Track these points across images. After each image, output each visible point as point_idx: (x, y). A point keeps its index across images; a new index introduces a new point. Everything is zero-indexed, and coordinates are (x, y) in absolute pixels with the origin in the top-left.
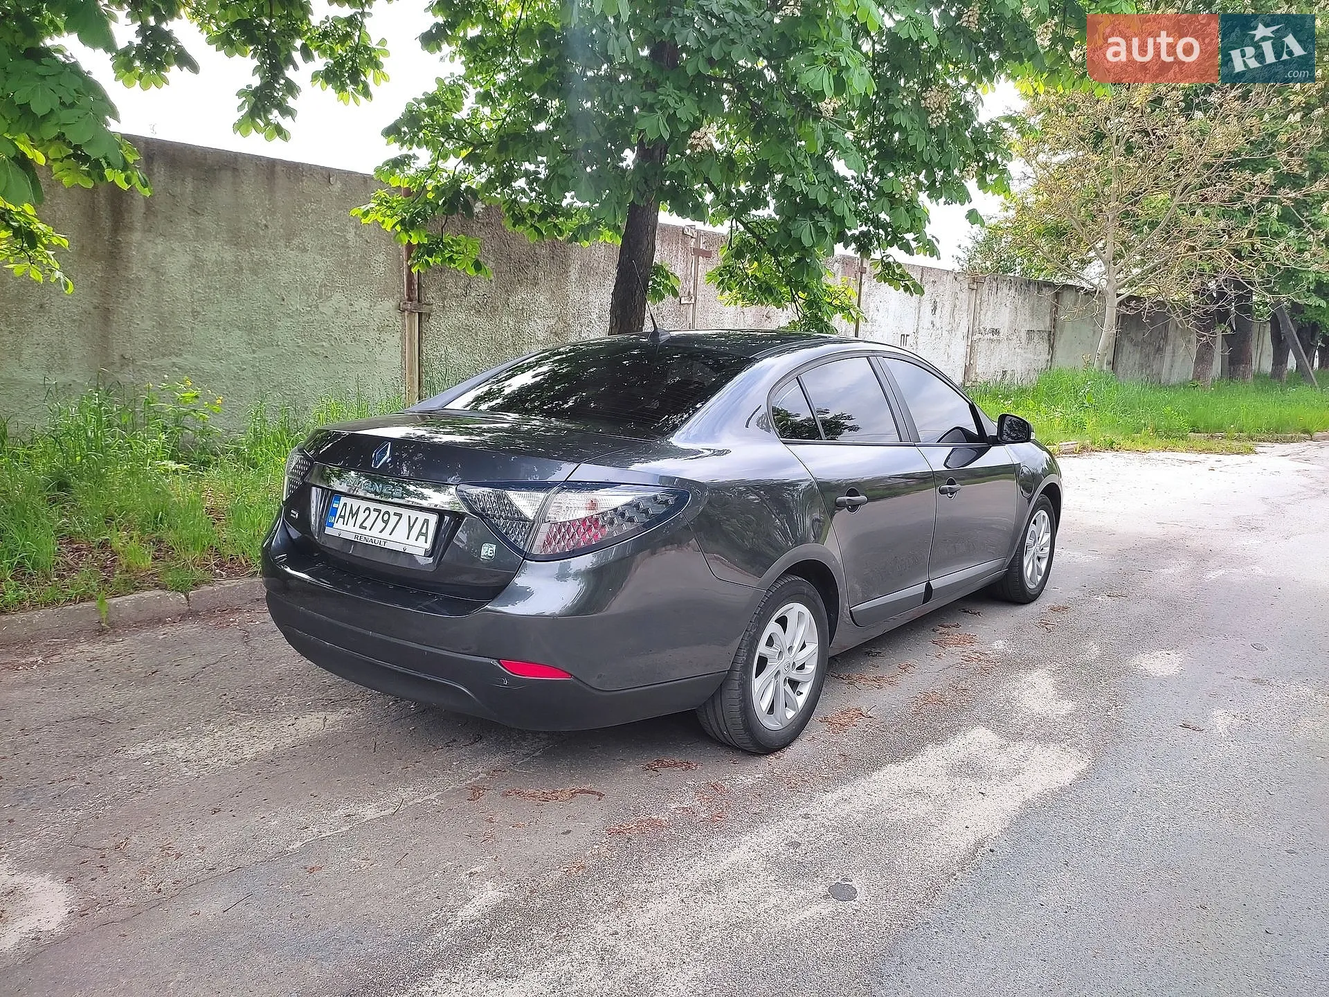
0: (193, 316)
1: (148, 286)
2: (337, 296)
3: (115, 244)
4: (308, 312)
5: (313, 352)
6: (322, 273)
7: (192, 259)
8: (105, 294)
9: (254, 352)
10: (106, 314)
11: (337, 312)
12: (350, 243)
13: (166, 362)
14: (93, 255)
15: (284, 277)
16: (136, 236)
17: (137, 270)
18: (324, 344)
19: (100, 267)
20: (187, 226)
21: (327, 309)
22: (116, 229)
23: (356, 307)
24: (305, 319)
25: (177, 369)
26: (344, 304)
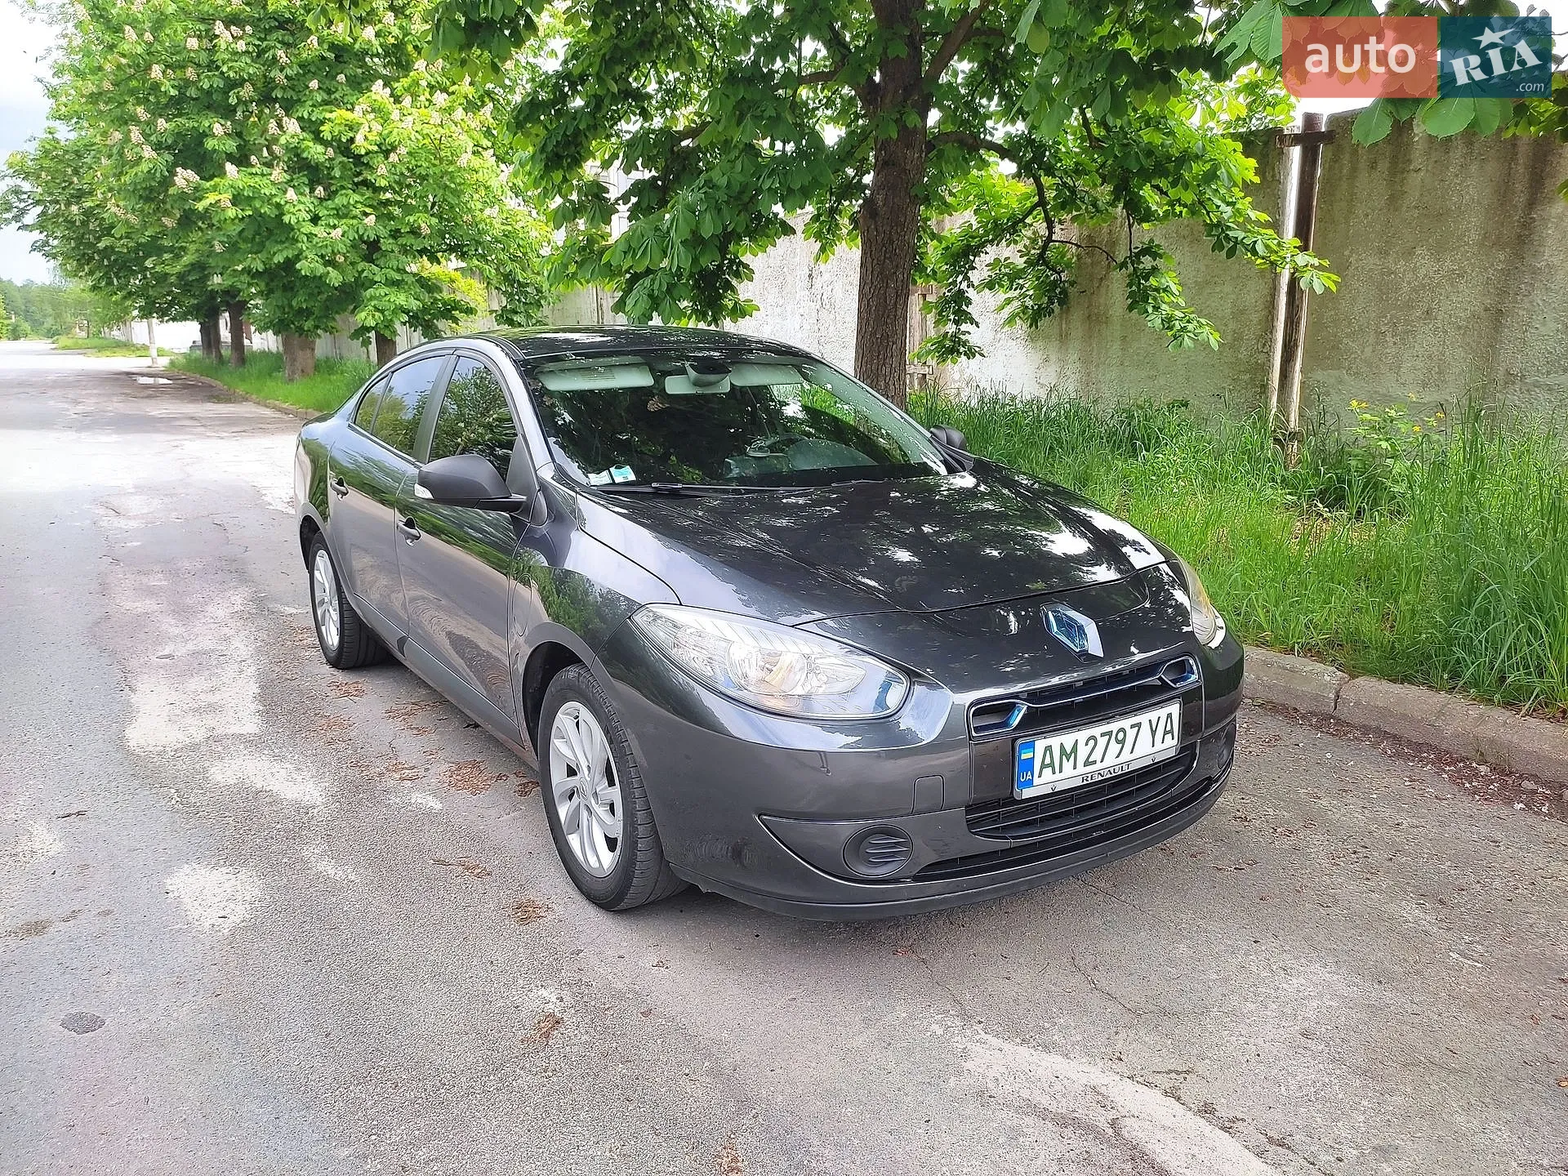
3: (1528, 226)
8: (1502, 293)
10: (1497, 318)
14: (1497, 243)
17: (1550, 255)
19: (1502, 257)
22: (1531, 204)
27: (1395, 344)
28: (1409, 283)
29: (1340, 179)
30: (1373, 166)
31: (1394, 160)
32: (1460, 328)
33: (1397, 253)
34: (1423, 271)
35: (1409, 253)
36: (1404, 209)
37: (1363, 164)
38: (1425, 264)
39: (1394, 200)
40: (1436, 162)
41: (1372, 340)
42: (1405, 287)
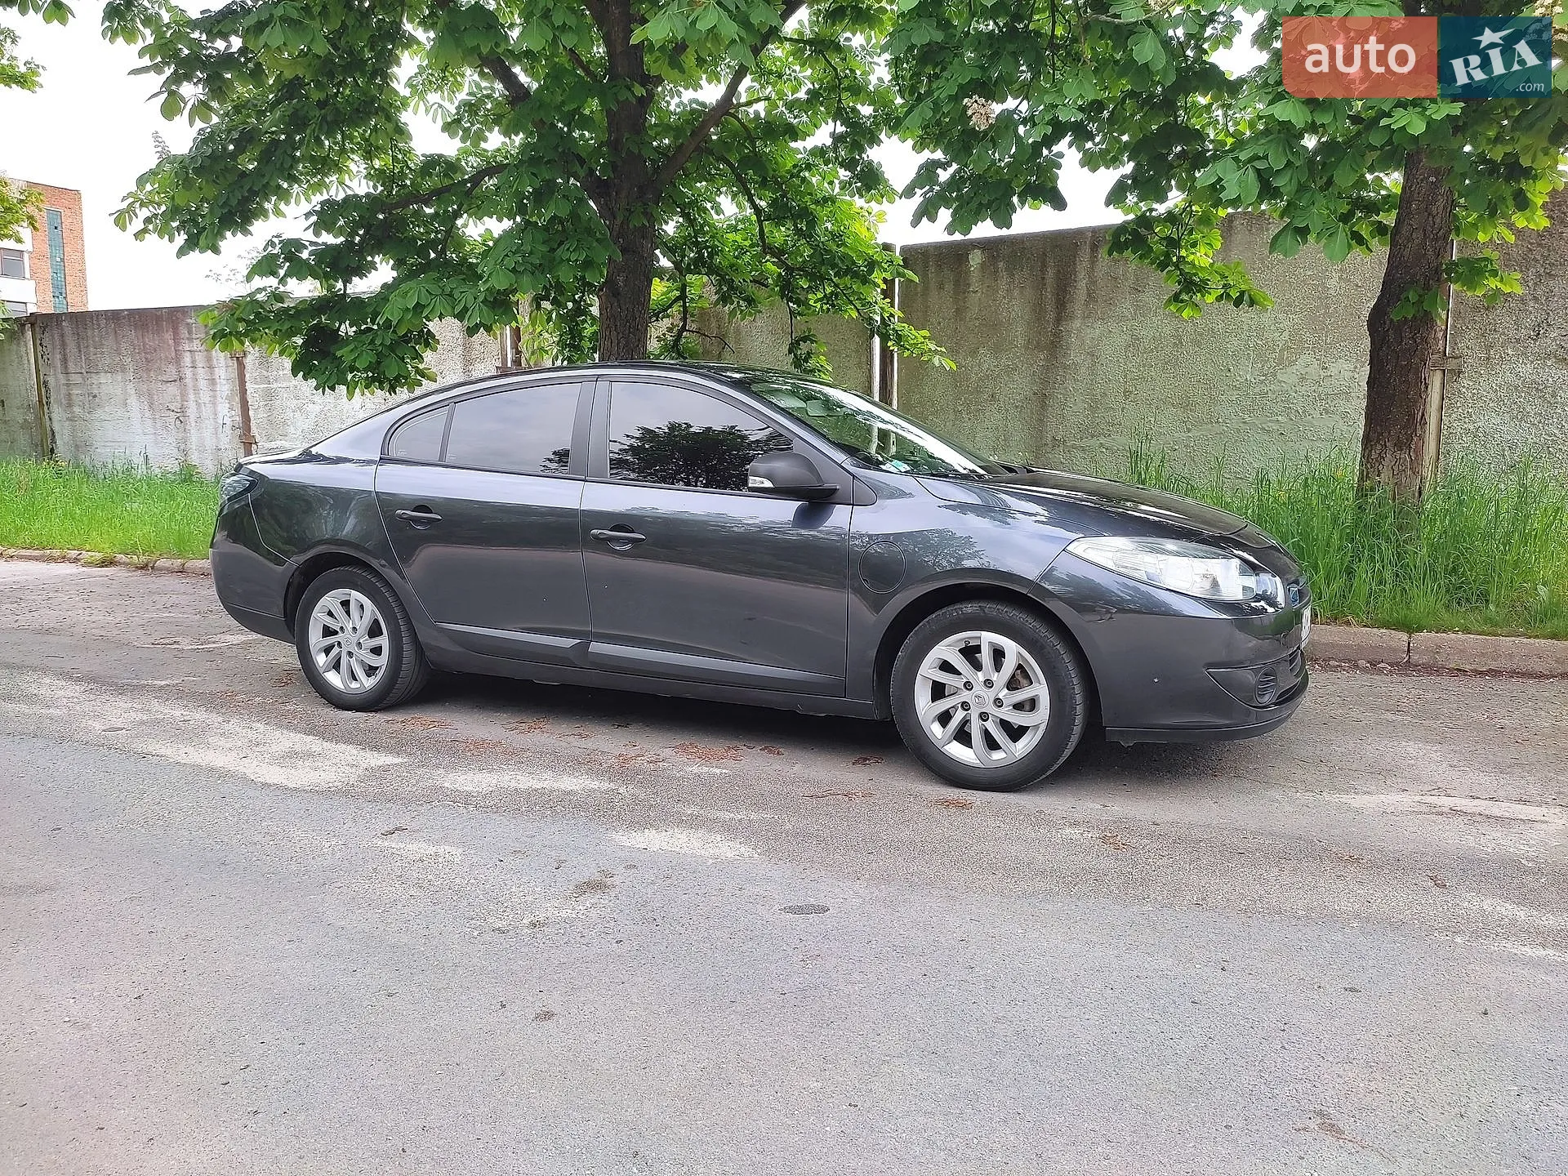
0: (1125, 396)
1: (1083, 370)
2: (1306, 358)
3: (1057, 335)
4: (1262, 382)
5: (1263, 429)
6: (1286, 334)
7: (1128, 338)
8: (1045, 382)
9: (1189, 430)
10: (1042, 399)
11: (1303, 378)
12: (1332, 292)
13: (1094, 442)
14: (1038, 347)
15: (1234, 343)
16: (1077, 323)
17: (1075, 356)
18: (1280, 418)
19: (1042, 357)
20: (1126, 307)
21: (1288, 377)
22: (1058, 320)
23: (1333, 371)
24: (1257, 390)
25: (1104, 450)
26: (1314, 370)
27: (970, 419)
28: (976, 374)
29: (916, 294)
30: (941, 287)
31: (957, 283)
32: (1017, 407)
33: (965, 351)
34: (986, 366)
35: (974, 353)
36: (968, 319)
37: (933, 285)
38: (986, 361)
39: (959, 312)
40: (988, 287)
41: (952, 417)
42: (974, 377)
